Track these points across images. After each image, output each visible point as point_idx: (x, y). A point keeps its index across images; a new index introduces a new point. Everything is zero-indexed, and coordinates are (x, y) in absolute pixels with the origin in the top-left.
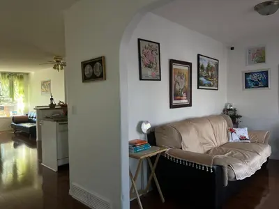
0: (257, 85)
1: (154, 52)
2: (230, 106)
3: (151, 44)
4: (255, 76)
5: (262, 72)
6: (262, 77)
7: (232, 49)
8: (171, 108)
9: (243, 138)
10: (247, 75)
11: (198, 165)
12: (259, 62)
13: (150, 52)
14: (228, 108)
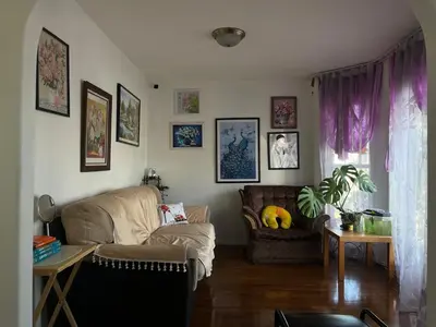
0: (188, 143)
1: (60, 60)
2: (154, 172)
3: (55, 41)
4: (186, 131)
5: (194, 126)
6: (195, 132)
7: (156, 87)
8: (82, 171)
9: (179, 219)
10: (176, 128)
11: (162, 265)
12: (191, 112)
13: (54, 56)
14: (150, 175)
